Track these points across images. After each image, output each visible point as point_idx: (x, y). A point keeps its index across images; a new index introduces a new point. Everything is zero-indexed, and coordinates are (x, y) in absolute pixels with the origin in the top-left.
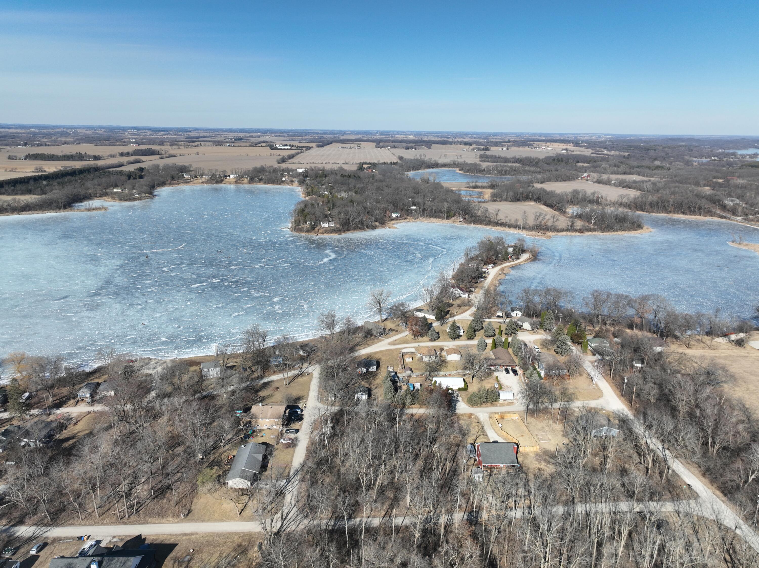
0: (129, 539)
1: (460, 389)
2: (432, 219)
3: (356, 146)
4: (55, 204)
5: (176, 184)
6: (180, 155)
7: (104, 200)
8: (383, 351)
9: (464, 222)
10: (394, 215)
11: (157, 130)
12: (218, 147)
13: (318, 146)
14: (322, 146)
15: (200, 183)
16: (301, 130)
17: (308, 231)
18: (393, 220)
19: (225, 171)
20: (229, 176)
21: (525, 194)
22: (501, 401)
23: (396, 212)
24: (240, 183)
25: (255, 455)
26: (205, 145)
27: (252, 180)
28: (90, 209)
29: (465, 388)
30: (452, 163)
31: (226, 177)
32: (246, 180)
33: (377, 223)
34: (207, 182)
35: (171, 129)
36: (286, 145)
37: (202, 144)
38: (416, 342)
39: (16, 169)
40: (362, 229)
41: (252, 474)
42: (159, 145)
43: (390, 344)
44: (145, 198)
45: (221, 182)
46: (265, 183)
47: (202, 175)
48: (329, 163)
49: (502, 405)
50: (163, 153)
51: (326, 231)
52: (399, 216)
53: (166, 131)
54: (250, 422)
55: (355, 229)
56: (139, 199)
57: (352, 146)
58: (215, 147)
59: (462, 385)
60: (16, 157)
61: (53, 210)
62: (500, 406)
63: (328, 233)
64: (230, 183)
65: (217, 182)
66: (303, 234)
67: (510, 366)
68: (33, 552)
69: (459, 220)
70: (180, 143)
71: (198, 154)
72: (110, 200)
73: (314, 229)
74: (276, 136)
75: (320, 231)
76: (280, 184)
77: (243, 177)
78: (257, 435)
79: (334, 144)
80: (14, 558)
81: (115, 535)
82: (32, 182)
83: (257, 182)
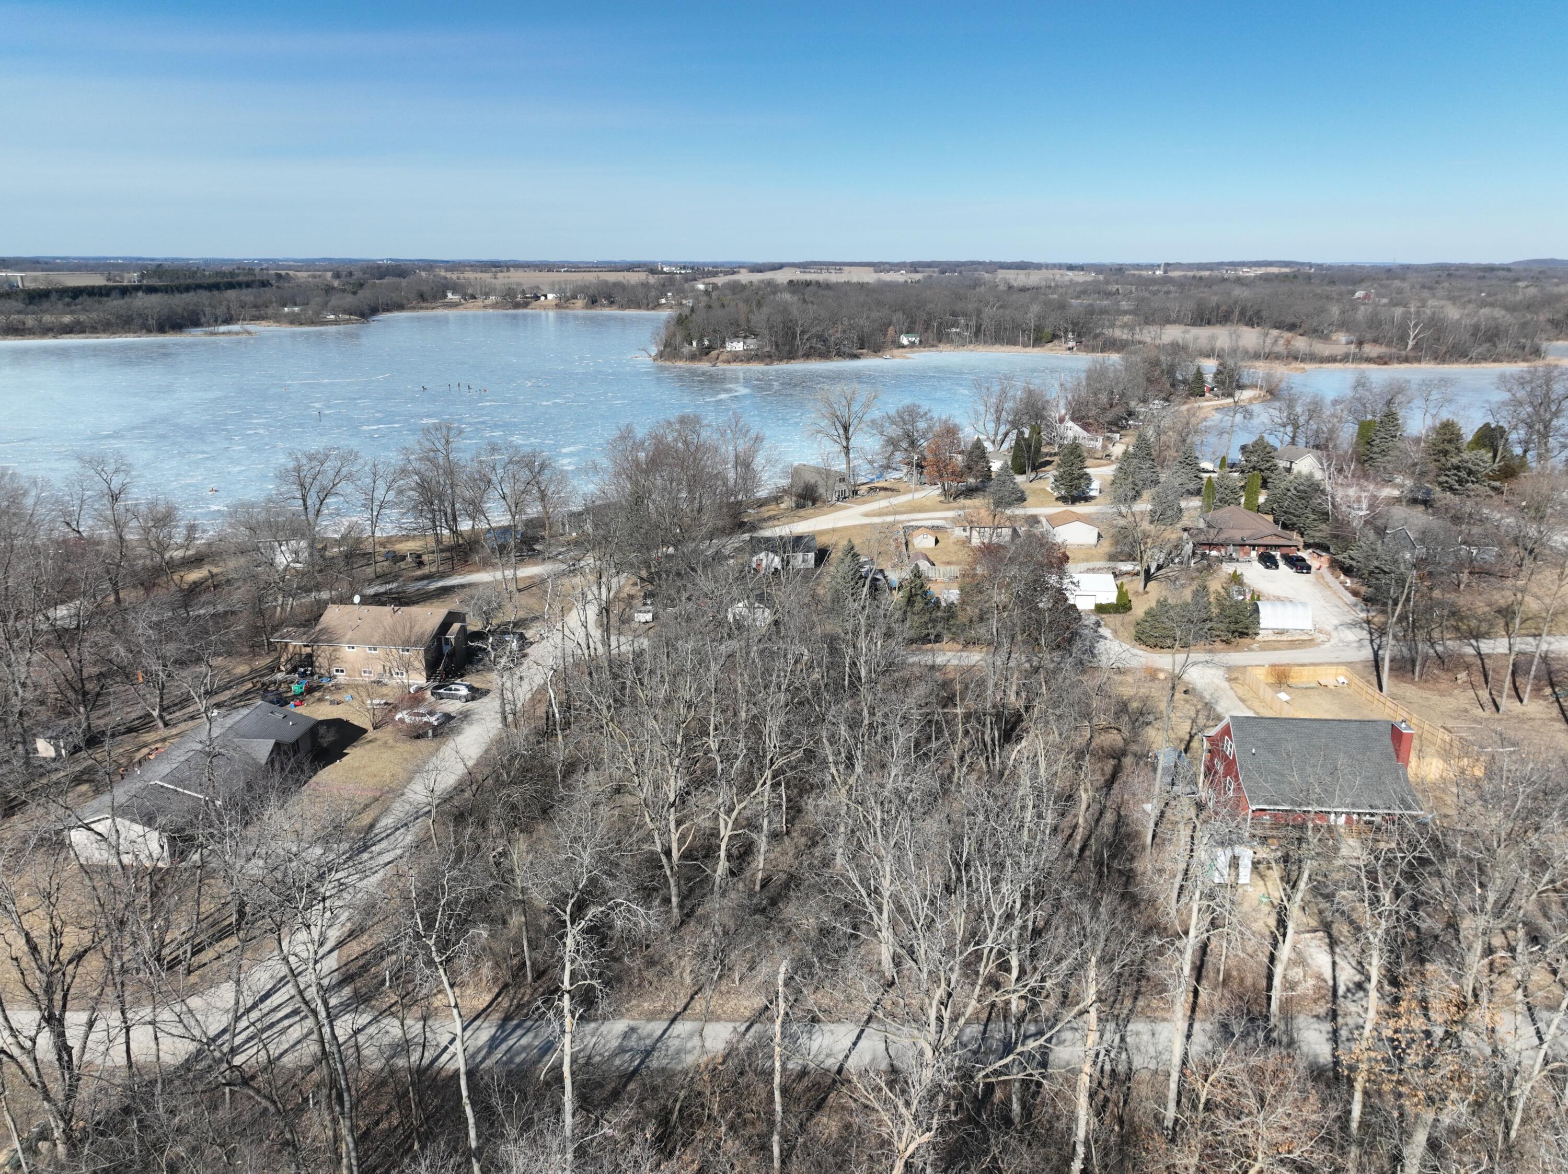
1: (1101, 609)
2: (997, 347)
3: (832, 270)
4: (138, 321)
5: (427, 308)
7: (259, 323)
9: (1078, 350)
10: (904, 340)
12: (543, 273)
13: (751, 271)
14: (760, 271)
15: (479, 307)
17: (693, 357)
18: (903, 347)
19: (538, 287)
20: (546, 296)
21: (1224, 308)
22: (1263, 636)
23: (909, 332)
24: (567, 308)
27: (593, 302)
29: (1122, 606)
30: (1043, 283)
31: (537, 297)
32: (580, 303)
33: (863, 351)
34: (495, 306)
38: (949, 509)
40: (825, 355)
44: (347, 322)
45: (526, 305)
46: (622, 307)
47: (487, 295)
49: (1268, 646)
51: (736, 357)
52: (917, 341)
54: (309, 660)
55: (807, 354)
56: (334, 323)
57: (825, 270)
59: (1111, 597)
60: (121, 276)
61: (135, 332)
62: (1262, 649)
63: (741, 361)
64: (545, 308)
65: (517, 306)
66: (680, 364)
67: (1277, 547)
69: (1065, 346)
71: (495, 277)
72: (270, 324)
73: (707, 354)
75: (721, 358)
76: (653, 309)
77: (574, 297)
78: (320, 700)
79: (785, 268)
82: (115, 295)
83: (603, 306)
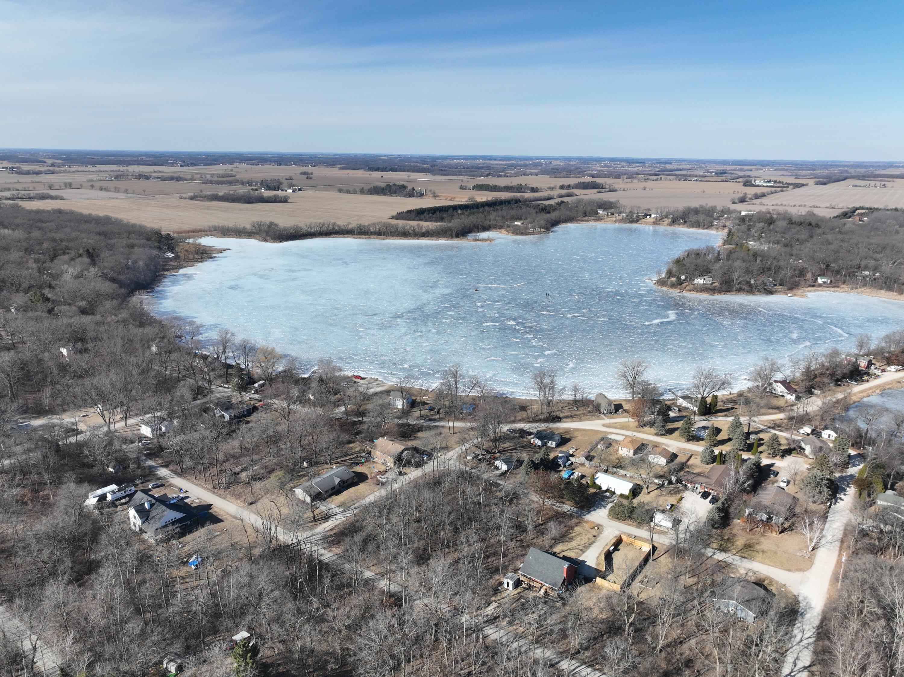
0: (205, 504)
1: (621, 496)
3: (878, 184)
4: (449, 233)
5: (585, 221)
6: (624, 190)
7: (500, 232)
8: (589, 430)
10: (820, 280)
11: (630, 161)
12: (682, 182)
13: (817, 183)
14: (825, 184)
15: (612, 222)
16: (824, 162)
17: (672, 286)
18: (813, 286)
19: (648, 209)
20: (650, 215)
23: (830, 276)
24: (659, 224)
25: (335, 478)
26: (666, 179)
27: (674, 222)
28: (476, 240)
31: (646, 215)
32: (667, 221)
33: (780, 288)
34: (621, 221)
35: (649, 160)
36: (769, 181)
37: (663, 177)
39: (454, 198)
40: (751, 292)
41: (317, 492)
42: (616, 178)
43: (604, 425)
44: (539, 233)
45: (637, 221)
48: (805, 206)
50: (607, 187)
52: (829, 282)
53: (642, 162)
54: (370, 452)
55: (739, 290)
56: (533, 234)
57: (873, 183)
58: (678, 182)
59: (626, 492)
60: (466, 187)
61: (447, 237)
63: (699, 291)
64: (648, 223)
65: (632, 221)
66: (664, 289)
67: (714, 490)
68: (150, 487)
70: (640, 176)
71: (645, 189)
72: (505, 232)
73: (681, 284)
74: (775, 170)
76: (707, 228)
77: (665, 217)
79: (848, 180)
80: (140, 485)
81: (200, 497)
82: (450, 211)
83: (679, 224)
